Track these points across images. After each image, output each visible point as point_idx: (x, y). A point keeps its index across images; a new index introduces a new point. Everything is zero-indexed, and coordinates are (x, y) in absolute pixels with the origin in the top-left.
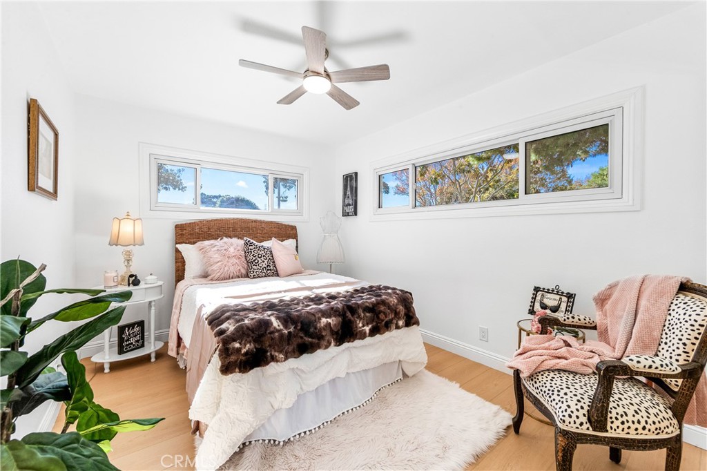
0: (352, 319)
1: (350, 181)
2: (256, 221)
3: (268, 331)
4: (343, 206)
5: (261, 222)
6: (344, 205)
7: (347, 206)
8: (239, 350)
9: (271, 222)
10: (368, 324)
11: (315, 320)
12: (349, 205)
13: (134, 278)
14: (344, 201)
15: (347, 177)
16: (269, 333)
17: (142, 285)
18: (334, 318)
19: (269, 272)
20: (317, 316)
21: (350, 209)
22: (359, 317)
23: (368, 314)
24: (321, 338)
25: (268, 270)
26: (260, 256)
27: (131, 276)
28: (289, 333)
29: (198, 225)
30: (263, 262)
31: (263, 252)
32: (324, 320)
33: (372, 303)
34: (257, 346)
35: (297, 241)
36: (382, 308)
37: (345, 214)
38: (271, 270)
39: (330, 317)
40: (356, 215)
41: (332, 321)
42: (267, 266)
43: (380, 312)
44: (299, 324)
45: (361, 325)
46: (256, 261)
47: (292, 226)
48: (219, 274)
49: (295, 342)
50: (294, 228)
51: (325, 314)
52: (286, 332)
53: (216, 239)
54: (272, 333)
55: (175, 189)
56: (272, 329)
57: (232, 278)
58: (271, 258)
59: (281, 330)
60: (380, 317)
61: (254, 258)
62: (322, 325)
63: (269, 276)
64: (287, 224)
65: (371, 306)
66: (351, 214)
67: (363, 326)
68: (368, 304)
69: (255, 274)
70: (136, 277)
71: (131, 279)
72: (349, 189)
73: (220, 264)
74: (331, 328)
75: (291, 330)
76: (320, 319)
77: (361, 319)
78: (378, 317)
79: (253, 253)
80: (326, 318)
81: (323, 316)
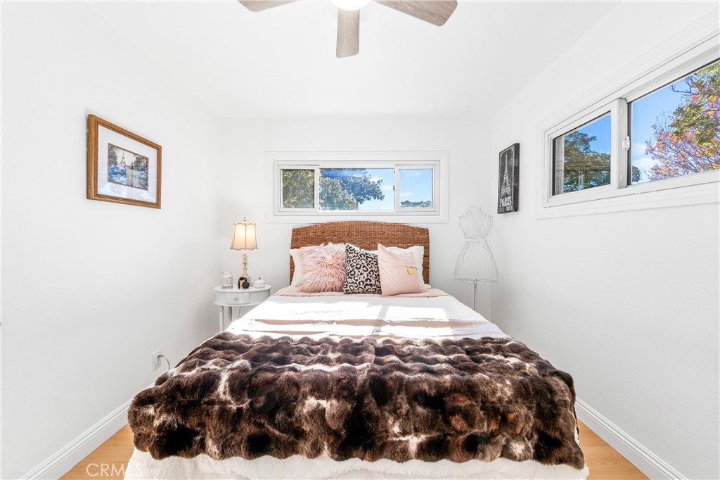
0: (376, 412)
1: (509, 159)
2: (375, 224)
3: (206, 399)
4: (499, 198)
5: (381, 224)
6: (502, 196)
7: (503, 197)
8: (151, 419)
9: (395, 225)
10: (417, 431)
11: (296, 398)
12: (507, 195)
13: (244, 281)
14: (500, 191)
15: (504, 155)
16: (205, 403)
17: (251, 289)
18: (334, 402)
19: (367, 287)
20: (303, 390)
21: (508, 202)
22: (395, 412)
23: (420, 409)
24: (300, 434)
25: (367, 285)
26: (358, 266)
27: (241, 279)
28: (239, 410)
29: (312, 229)
30: (361, 274)
31: (364, 262)
32: (312, 402)
33: (438, 385)
34: (180, 421)
35: (427, 248)
36: (463, 402)
37: (502, 210)
38: (371, 285)
39: (328, 398)
40: (516, 208)
41: (329, 406)
42: (366, 280)
43: (455, 411)
44: (262, 399)
45: (396, 429)
46: (353, 273)
47: (422, 229)
48: (308, 285)
49: (248, 429)
50: (425, 232)
51: (320, 387)
52: (235, 408)
53: (318, 244)
54: (212, 403)
55: (375, 198)
56: (213, 397)
57: (323, 291)
58: (376, 269)
59: (226, 402)
60: (453, 422)
61: (351, 269)
62: (305, 411)
63: (369, 292)
64: (415, 226)
65: (433, 392)
66: (508, 209)
67: (404, 433)
68: (425, 387)
69: (348, 288)
70: (246, 280)
71: (242, 282)
72: (506, 171)
73: (312, 272)
74: (324, 420)
75: (244, 406)
76: (305, 397)
77: (397, 417)
78: (448, 422)
79: (352, 262)
80: (318, 398)
81: (312, 392)
